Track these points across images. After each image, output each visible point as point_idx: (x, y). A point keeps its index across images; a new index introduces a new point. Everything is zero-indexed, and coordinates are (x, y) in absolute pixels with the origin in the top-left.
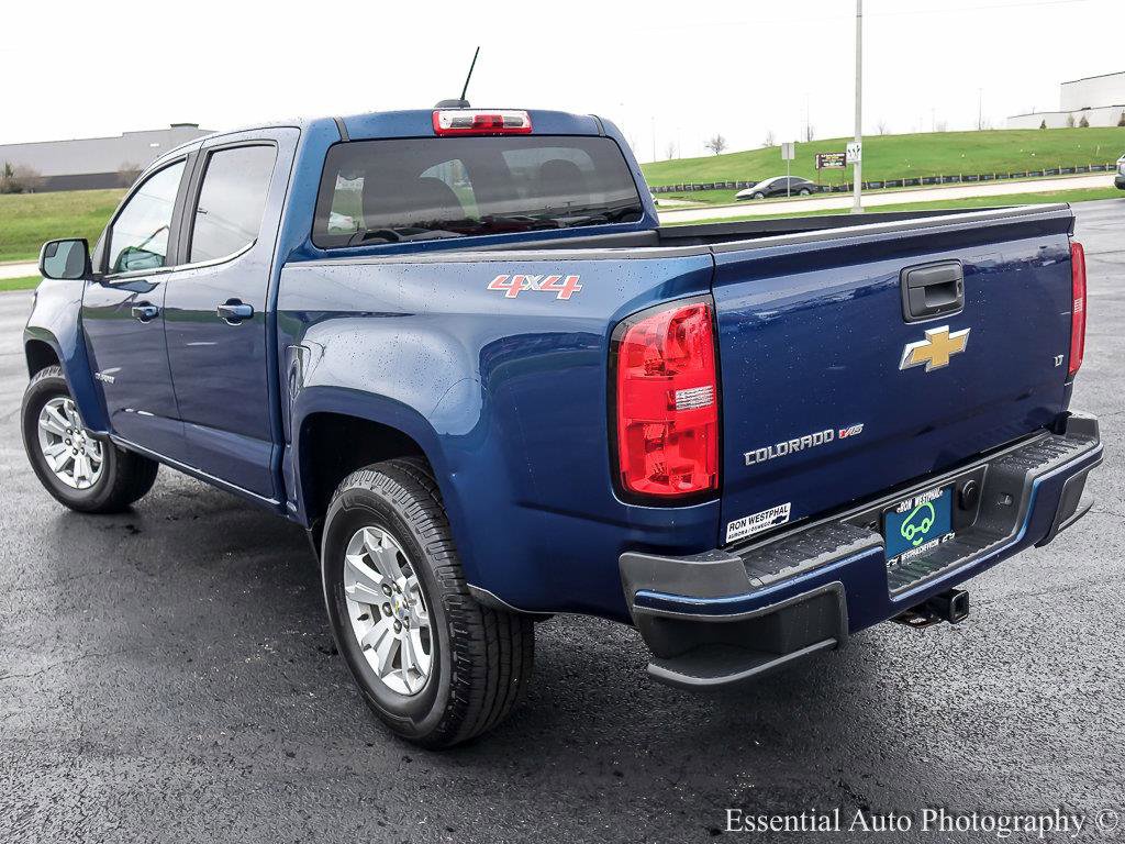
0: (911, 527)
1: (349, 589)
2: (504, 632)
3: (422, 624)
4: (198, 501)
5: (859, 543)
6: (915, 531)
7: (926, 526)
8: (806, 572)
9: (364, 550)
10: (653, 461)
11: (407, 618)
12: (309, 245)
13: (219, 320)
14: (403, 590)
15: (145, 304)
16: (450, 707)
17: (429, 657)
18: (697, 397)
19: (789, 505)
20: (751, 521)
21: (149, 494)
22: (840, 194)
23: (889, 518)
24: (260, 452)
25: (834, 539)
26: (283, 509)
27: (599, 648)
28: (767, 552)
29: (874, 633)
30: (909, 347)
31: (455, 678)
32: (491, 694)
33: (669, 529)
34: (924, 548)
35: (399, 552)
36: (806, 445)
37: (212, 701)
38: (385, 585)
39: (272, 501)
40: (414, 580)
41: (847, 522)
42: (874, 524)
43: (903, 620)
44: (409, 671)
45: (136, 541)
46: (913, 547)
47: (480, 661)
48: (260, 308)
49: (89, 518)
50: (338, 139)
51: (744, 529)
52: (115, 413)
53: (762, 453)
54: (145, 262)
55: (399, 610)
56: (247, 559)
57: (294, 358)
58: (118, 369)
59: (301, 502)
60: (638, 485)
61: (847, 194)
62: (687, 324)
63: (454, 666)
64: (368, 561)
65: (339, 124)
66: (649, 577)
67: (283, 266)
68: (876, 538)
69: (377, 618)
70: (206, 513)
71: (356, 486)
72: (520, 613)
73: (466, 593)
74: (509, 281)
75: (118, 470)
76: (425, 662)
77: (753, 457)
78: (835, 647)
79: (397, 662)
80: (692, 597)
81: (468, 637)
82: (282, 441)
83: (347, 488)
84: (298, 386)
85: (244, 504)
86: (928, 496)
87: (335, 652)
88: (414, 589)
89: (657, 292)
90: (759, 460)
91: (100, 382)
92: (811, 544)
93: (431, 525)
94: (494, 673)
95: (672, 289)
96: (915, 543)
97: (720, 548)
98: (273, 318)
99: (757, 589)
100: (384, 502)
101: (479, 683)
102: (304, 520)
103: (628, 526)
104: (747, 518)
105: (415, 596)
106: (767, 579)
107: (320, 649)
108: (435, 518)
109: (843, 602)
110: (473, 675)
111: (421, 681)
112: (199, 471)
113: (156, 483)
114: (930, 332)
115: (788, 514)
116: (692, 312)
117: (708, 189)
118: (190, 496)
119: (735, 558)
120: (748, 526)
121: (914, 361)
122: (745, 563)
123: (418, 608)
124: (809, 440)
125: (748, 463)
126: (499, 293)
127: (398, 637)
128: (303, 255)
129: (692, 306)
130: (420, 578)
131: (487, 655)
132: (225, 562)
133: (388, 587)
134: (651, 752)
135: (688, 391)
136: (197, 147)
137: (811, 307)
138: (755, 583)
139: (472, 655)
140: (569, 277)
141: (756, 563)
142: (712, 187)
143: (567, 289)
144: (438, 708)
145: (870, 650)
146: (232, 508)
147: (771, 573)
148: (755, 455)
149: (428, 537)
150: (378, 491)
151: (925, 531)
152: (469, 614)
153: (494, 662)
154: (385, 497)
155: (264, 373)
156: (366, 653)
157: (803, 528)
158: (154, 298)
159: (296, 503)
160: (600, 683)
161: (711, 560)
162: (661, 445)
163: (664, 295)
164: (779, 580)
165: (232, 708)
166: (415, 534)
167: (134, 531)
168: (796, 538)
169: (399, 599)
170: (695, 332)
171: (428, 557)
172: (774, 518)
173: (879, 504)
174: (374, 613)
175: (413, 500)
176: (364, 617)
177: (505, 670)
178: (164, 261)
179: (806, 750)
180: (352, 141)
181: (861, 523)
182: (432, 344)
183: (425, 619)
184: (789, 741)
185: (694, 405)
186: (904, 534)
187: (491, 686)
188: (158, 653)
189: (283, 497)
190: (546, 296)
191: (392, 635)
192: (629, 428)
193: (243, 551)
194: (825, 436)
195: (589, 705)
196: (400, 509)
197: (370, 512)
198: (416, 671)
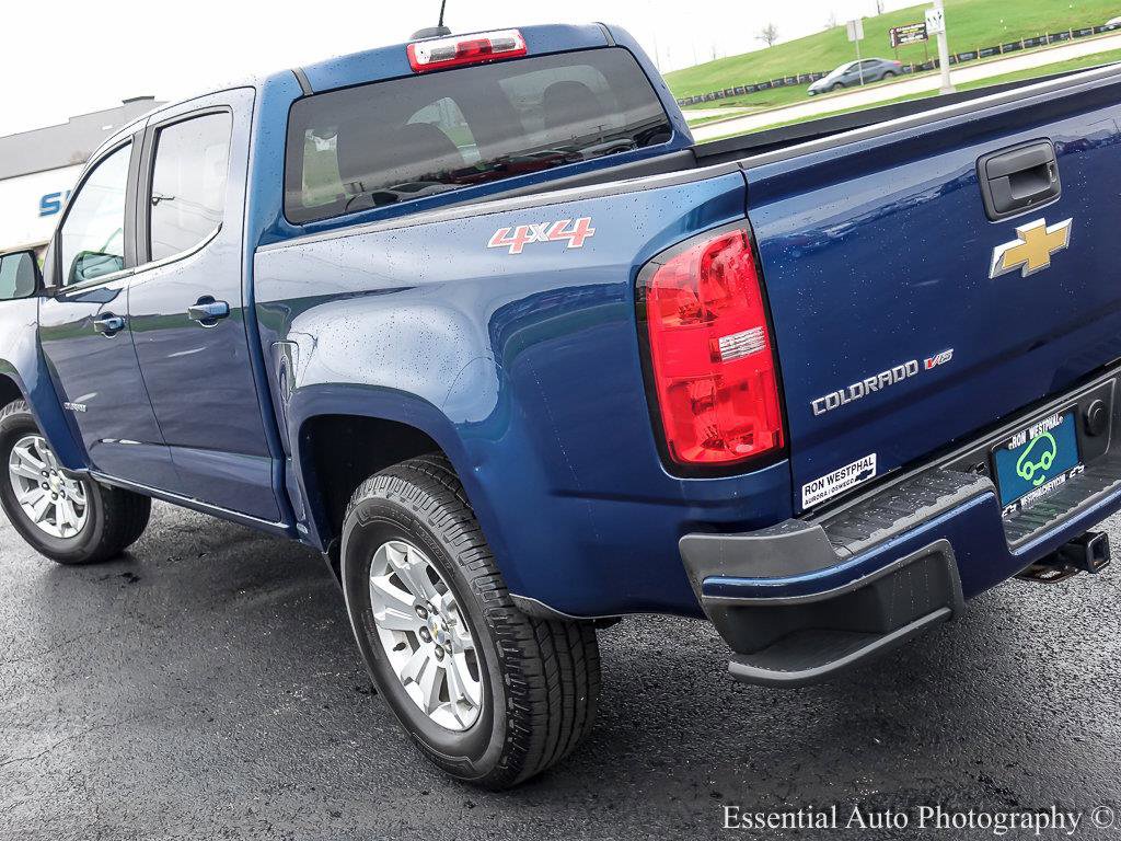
0: (1029, 464)
1: (379, 616)
2: (561, 645)
3: (466, 647)
4: (202, 535)
5: (963, 491)
6: (1034, 468)
7: (1047, 460)
8: (902, 533)
9: (390, 569)
10: (705, 424)
11: (448, 642)
12: (283, 222)
13: (193, 323)
14: (439, 609)
15: (108, 315)
16: (510, 739)
17: (478, 683)
18: (745, 342)
19: (873, 457)
20: (830, 480)
21: (145, 534)
22: (925, 74)
23: (1000, 458)
24: (258, 470)
25: (932, 489)
26: (293, 533)
27: (682, 651)
28: (853, 515)
29: (1007, 596)
30: (998, 251)
31: (511, 705)
32: (555, 719)
33: (732, 502)
34: (1047, 487)
35: (429, 566)
36: (886, 383)
37: (240, 762)
38: (418, 607)
39: (280, 525)
40: (450, 596)
41: (945, 468)
42: (982, 466)
43: (1031, 576)
44: (459, 702)
45: (135, 590)
46: (1034, 488)
47: (537, 682)
48: (235, 303)
49: (80, 570)
50: (300, 93)
51: (822, 490)
52: (93, 446)
53: (833, 400)
54: (103, 267)
55: (438, 634)
56: (264, 597)
57: (281, 355)
58: (93, 395)
59: (312, 522)
60: (690, 455)
61: (932, 72)
62: (723, 257)
63: (508, 690)
64: (395, 581)
65: (298, 76)
66: (715, 559)
67: (255, 252)
68: (984, 482)
69: (416, 646)
70: (213, 549)
71: (370, 495)
72: (576, 620)
73: (510, 605)
74: (511, 234)
75: (105, 512)
76: (475, 690)
77: (822, 405)
78: (950, 618)
79: (444, 694)
80: (768, 578)
81: (520, 655)
82: (282, 455)
83: (362, 499)
84: (289, 387)
85: (254, 532)
86: (1045, 424)
87: (374, 692)
88: (451, 608)
89: (683, 223)
90: (829, 407)
91: (71, 412)
92: (906, 499)
93: (461, 531)
94: (555, 692)
95: (700, 218)
96: (1036, 483)
97: (796, 517)
98: (252, 313)
99: (844, 560)
100: (402, 510)
101: (539, 707)
102: (318, 543)
103: (683, 503)
104: (825, 478)
105: (453, 615)
106: (856, 546)
107: (358, 689)
108: (464, 522)
109: (952, 562)
110: (531, 699)
111: (474, 712)
112: (194, 501)
113: (151, 521)
114: (1021, 229)
115: (874, 466)
116: (727, 243)
117: (764, 89)
118: (192, 531)
119: (815, 526)
120: (827, 487)
121: (1007, 266)
122: (828, 531)
123: (459, 629)
124: (888, 376)
125: (817, 412)
126: (503, 250)
127: (442, 665)
128: (276, 234)
129: (725, 236)
130: (456, 593)
131: (544, 673)
132: (240, 603)
133: (422, 608)
134: (752, 766)
135: (737, 336)
136: (142, 125)
137: (890, 213)
138: (842, 552)
139: (527, 676)
140: (578, 221)
141: (843, 530)
142: (769, 85)
143: (578, 235)
144: (496, 741)
145: (1004, 616)
146: (240, 538)
147: (860, 539)
148: (824, 402)
149: (458, 545)
150: (395, 499)
151: (1046, 467)
152: (517, 628)
153: (553, 680)
154: (405, 505)
155: (249, 379)
156: (407, 688)
157: (896, 481)
158: (117, 307)
159: (305, 523)
160: (686, 691)
161: (787, 532)
162: (711, 405)
163: (691, 227)
164: (870, 547)
165: (264, 769)
166: (443, 542)
167: (133, 579)
168: (888, 494)
169: (436, 620)
170: (736, 266)
171: (462, 569)
172: (857, 473)
173: (987, 441)
174: (411, 641)
175: (436, 504)
176: (401, 647)
177: (569, 689)
178: (123, 263)
179: (937, 742)
180: (316, 94)
181: (966, 467)
182: (433, 321)
183: (468, 641)
184: (917, 735)
185: (744, 352)
186: (1020, 474)
187: (555, 709)
188: (173, 715)
189: (291, 517)
190: (558, 246)
191: (434, 663)
192: (670, 389)
193: (259, 586)
194: (908, 368)
195: (675, 719)
196: (422, 516)
197: (389, 525)
198: (466, 702)
